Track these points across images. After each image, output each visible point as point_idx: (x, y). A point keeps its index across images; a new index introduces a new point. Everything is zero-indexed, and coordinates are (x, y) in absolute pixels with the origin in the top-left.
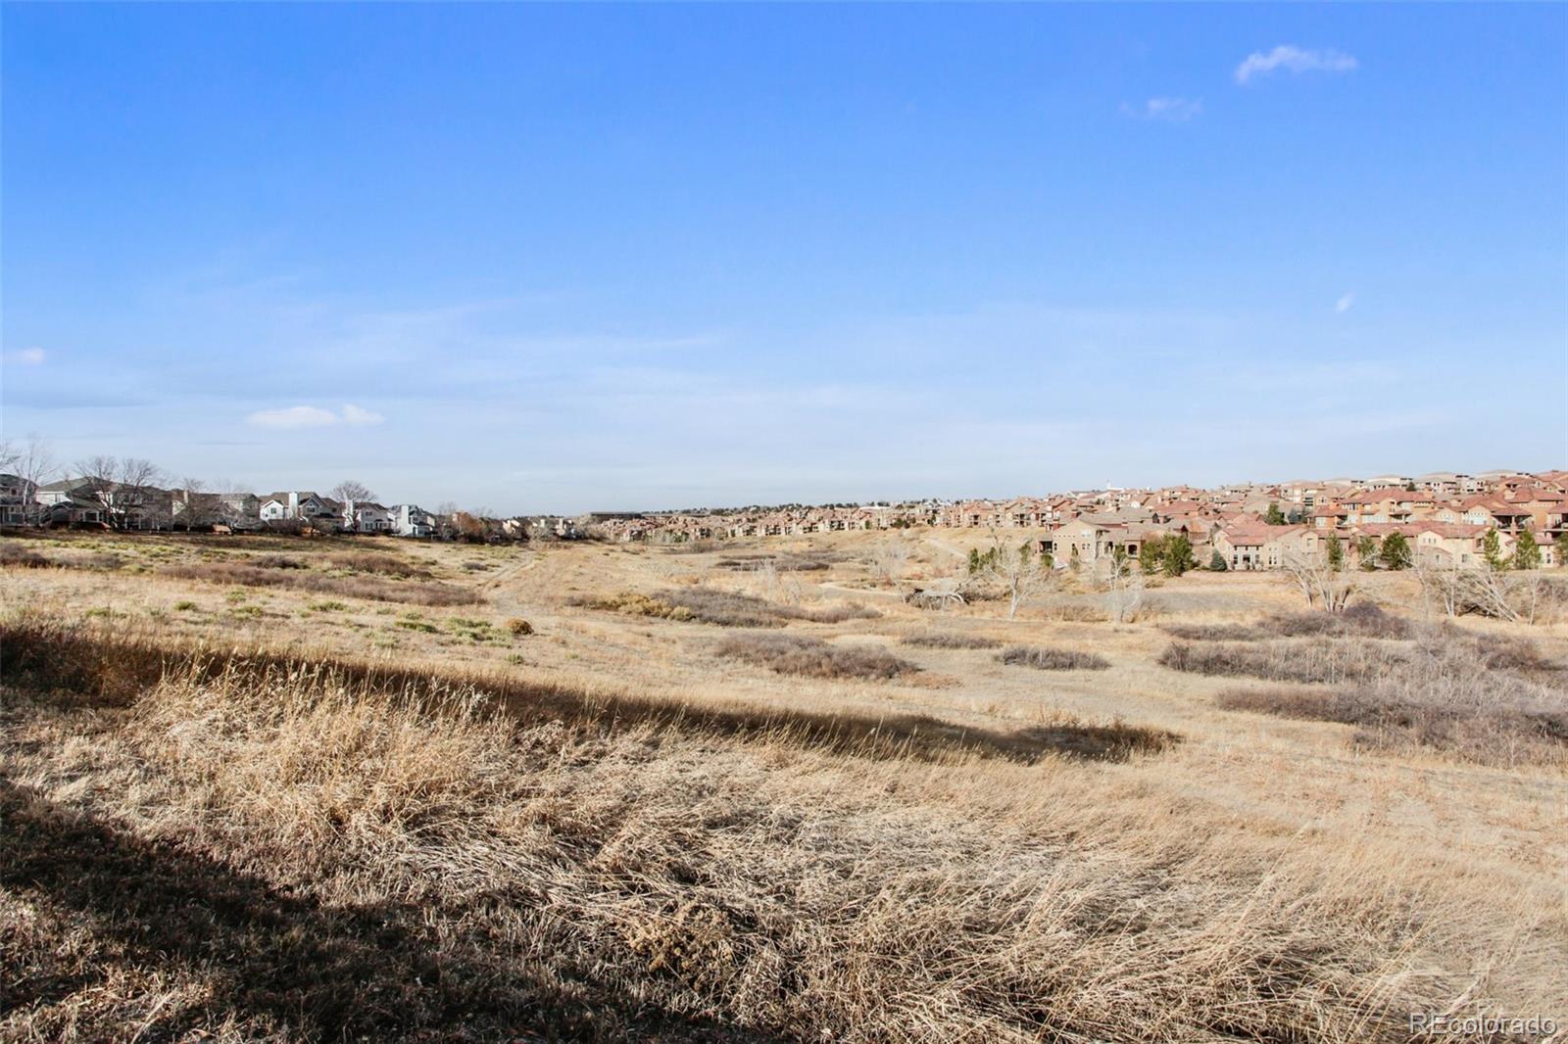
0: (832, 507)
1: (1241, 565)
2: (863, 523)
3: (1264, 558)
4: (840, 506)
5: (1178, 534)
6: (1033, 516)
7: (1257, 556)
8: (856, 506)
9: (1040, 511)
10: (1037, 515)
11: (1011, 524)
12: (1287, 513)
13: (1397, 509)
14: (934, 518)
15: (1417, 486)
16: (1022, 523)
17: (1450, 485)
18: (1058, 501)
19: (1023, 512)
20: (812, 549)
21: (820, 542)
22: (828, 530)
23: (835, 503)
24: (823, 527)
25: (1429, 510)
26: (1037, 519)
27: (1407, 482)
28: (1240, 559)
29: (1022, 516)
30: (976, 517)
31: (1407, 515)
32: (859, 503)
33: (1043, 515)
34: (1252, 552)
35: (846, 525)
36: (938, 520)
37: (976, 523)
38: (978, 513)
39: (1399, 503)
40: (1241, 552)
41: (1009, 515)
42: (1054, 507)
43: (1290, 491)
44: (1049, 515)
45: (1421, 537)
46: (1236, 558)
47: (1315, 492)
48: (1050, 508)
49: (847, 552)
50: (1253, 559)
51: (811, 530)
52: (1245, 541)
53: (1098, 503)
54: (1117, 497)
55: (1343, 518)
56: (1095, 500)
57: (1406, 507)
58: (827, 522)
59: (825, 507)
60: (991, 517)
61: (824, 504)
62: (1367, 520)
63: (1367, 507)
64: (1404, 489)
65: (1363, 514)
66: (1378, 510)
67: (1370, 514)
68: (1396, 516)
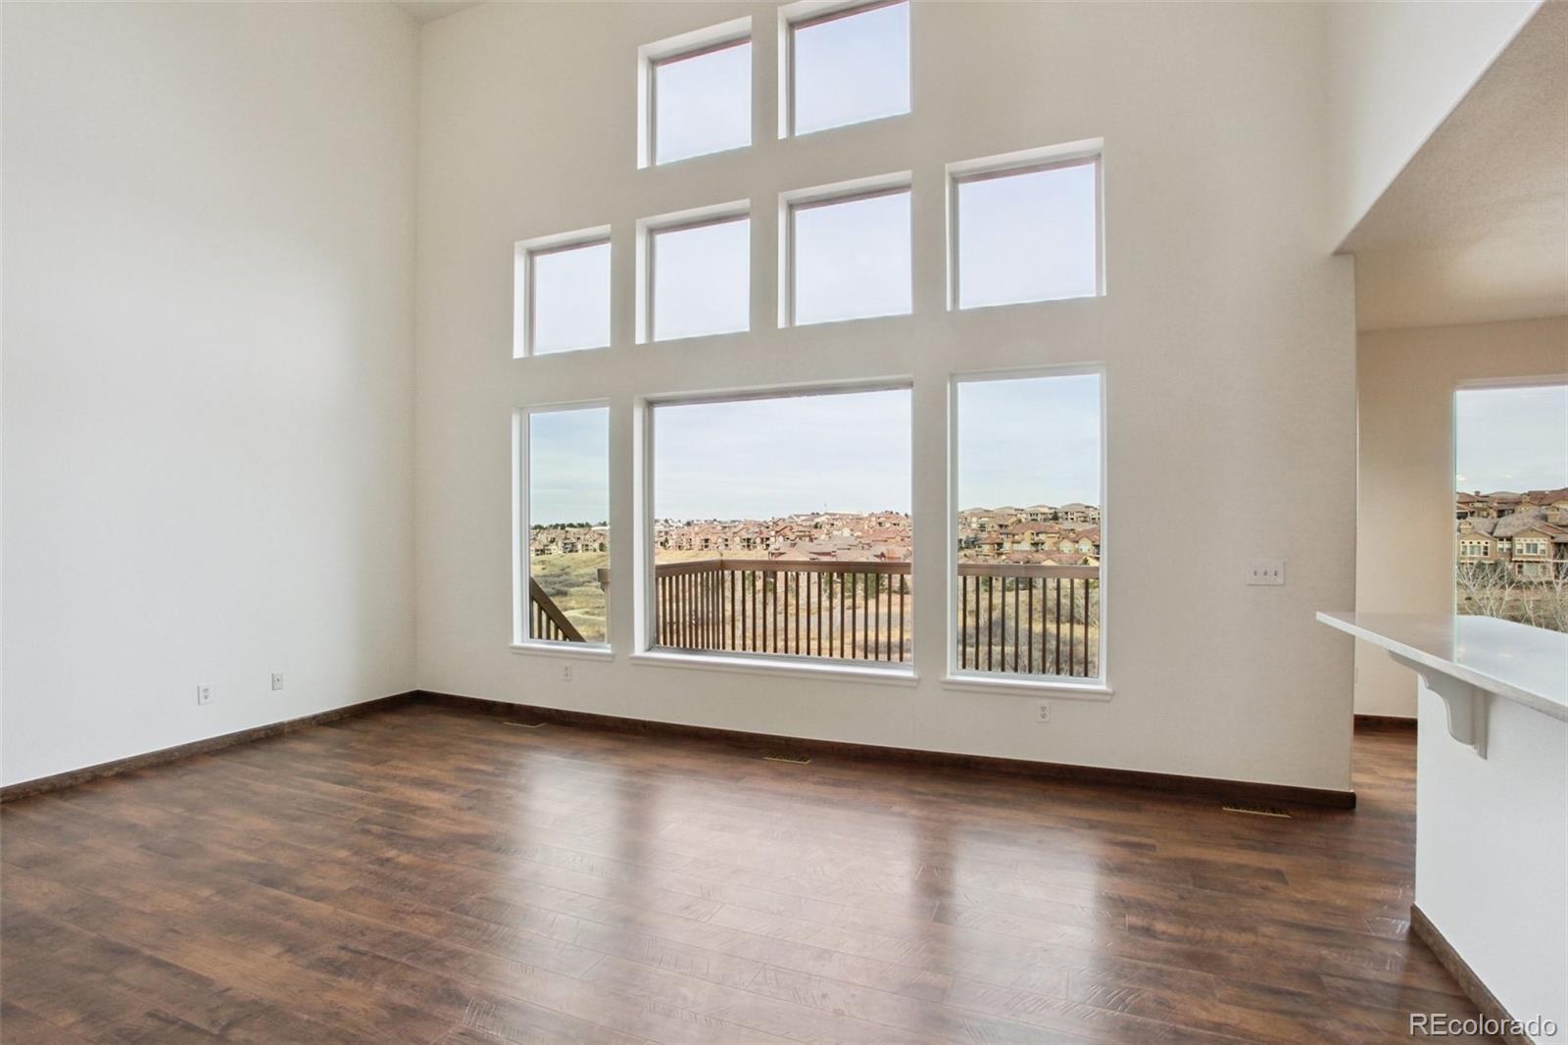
0: (563, 527)
2: (596, 545)
4: (571, 526)
6: (758, 540)
8: (588, 526)
9: (764, 536)
10: (762, 539)
11: (739, 547)
12: (964, 538)
13: (1036, 539)
14: (667, 541)
15: (1060, 515)
16: (748, 546)
17: (1080, 514)
18: (782, 525)
19: (750, 537)
20: (546, 572)
21: (554, 565)
22: (561, 552)
23: (567, 522)
24: (556, 550)
25: (1056, 540)
26: (762, 542)
27: (1054, 512)
29: (749, 540)
30: (707, 540)
31: (1043, 544)
32: (591, 523)
33: (768, 539)
35: (580, 547)
36: (671, 543)
37: (706, 546)
38: (709, 537)
39: (1037, 534)
41: (737, 539)
42: (777, 532)
43: (969, 518)
44: (772, 539)
47: (987, 519)
48: (773, 533)
49: (582, 576)
51: (543, 551)
53: (816, 527)
54: (832, 522)
55: (1000, 545)
56: (813, 523)
57: (1042, 537)
58: (560, 544)
59: (556, 526)
60: (720, 540)
61: (554, 524)
62: (1016, 547)
63: (1016, 537)
64: (1050, 517)
65: (1013, 543)
66: (1023, 540)
67: (1018, 542)
68: (1035, 544)
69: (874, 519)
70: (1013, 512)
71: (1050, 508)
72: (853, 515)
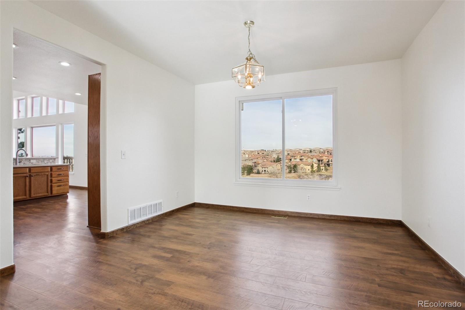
1: (264, 172)
3: (269, 171)
5: (253, 164)
7: (267, 170)
13: (301, 158)
15: (312, 151)
25: (307, 158)
27: (310, 150)
28: (264, 171)
31: (303, 159)
34: (266, 169)
39: (301, 157)
40: (264, 169)
45: (301, 165)
46: (263, 170)
47: (290, 152)
50: (266, 171)
52: (265, 166)
54: (244, 153)
55: (291, 160)
57: (303, 157)
62: (295, 160)
63: (295, 157)
64: (309, 151)
65: (294, 159)
66: (297, 158)
67: (296, 159)
68: (301, 160)
69: (256, 152)
70: (298, 150)
71: (310, 149)
72: (250, 151)
